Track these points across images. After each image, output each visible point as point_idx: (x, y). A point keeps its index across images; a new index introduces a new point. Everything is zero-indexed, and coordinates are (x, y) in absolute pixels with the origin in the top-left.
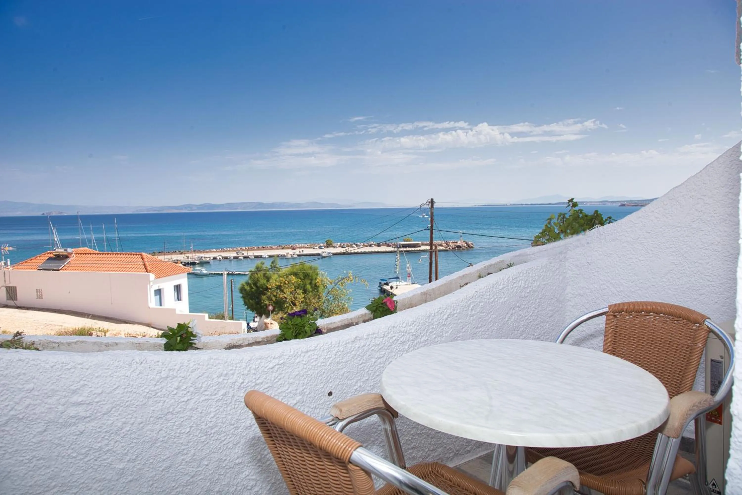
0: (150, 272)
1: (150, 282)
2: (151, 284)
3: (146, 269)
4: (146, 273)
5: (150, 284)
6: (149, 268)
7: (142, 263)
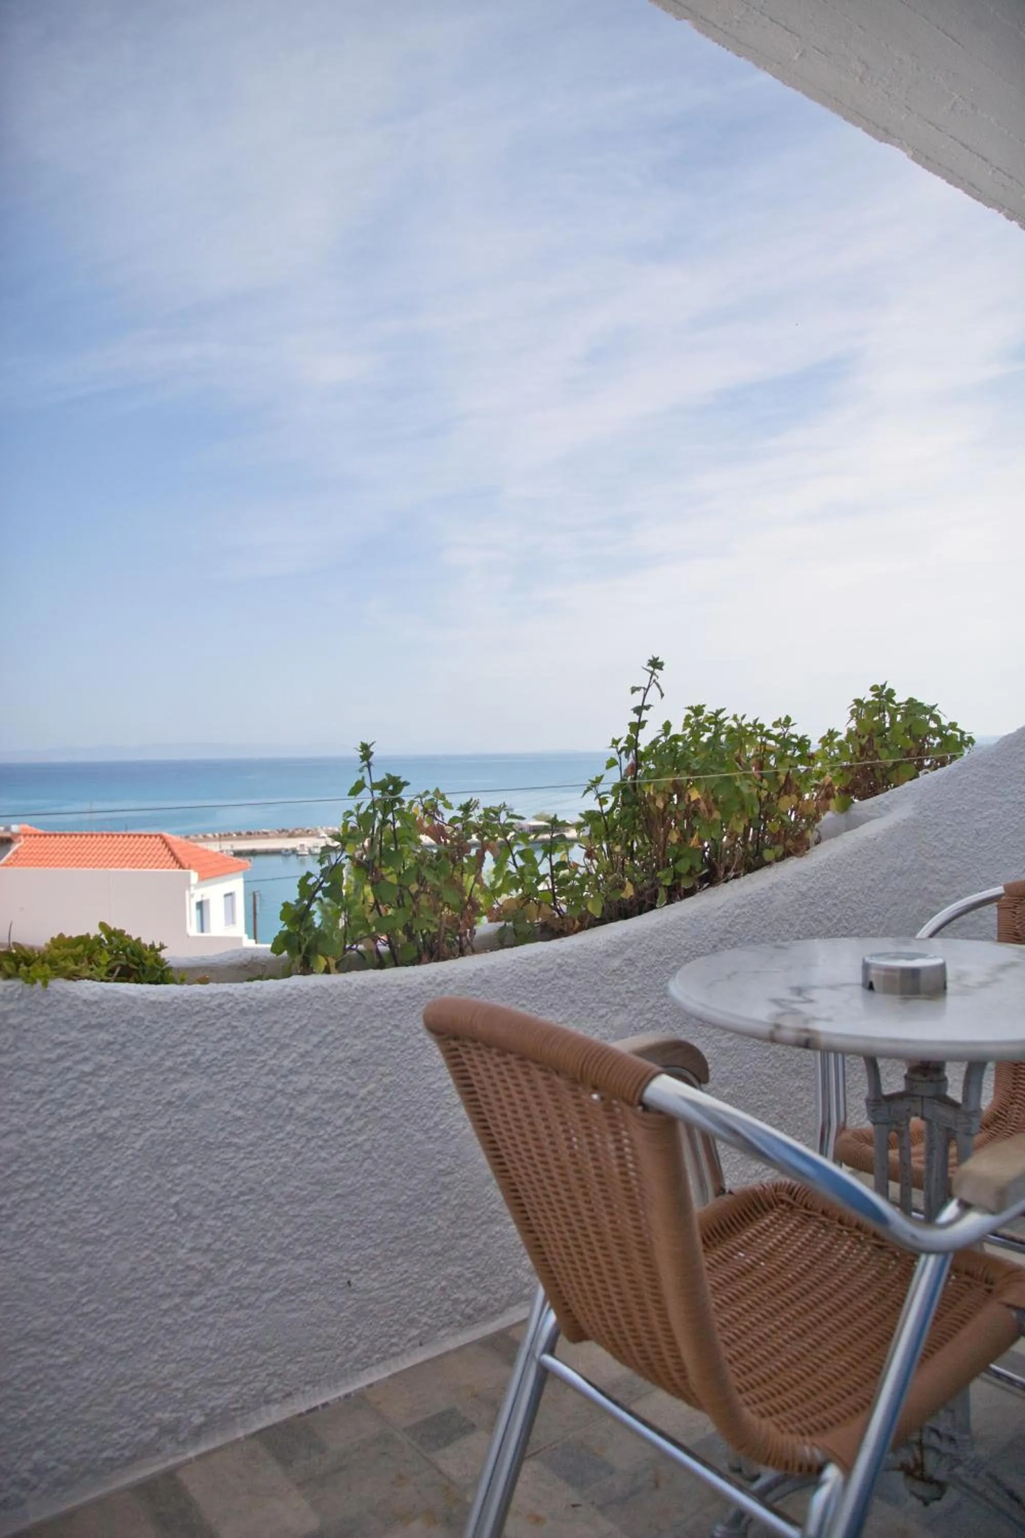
0: (189, 868)
1: (189, 886)
2: (192, 888)
3: (177, 862)
4: (181, 870)
5: (189, 890)
6: (183, 860)
7: (166, 851)
